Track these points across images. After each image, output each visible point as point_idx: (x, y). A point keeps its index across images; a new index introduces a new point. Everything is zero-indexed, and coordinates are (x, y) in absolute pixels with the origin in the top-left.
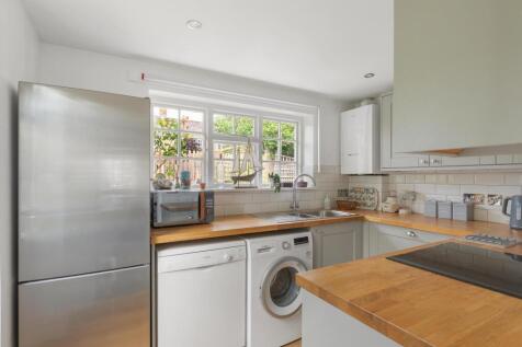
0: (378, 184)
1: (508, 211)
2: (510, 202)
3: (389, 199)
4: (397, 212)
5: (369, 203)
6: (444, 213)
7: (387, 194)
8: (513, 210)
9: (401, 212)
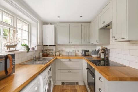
0: (54, 48)
1: (81, 53)
2: (82, 51)
3: (57, 52)
4: (60, 55)
5: (51, 54)
6: (70, 54)
7: (56, 51)
8: (82, 52)
9: (61, 55)
